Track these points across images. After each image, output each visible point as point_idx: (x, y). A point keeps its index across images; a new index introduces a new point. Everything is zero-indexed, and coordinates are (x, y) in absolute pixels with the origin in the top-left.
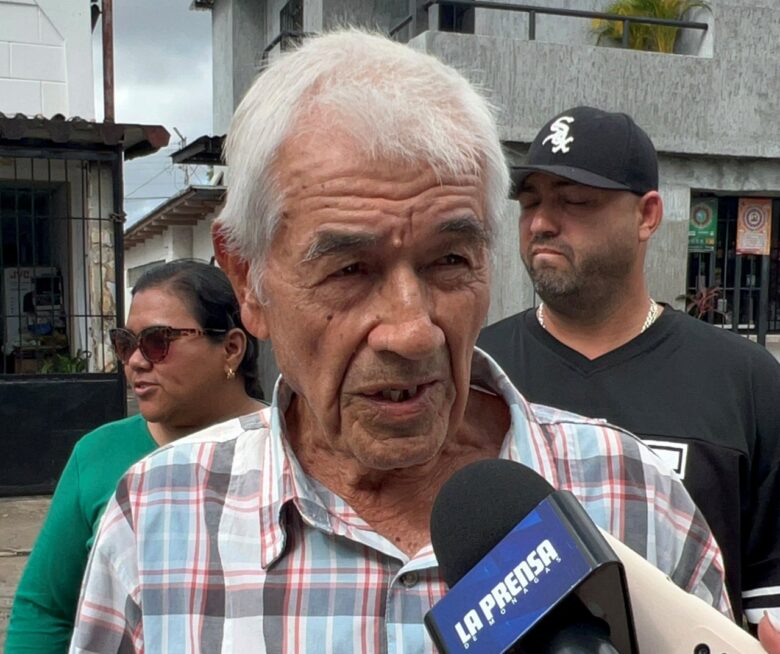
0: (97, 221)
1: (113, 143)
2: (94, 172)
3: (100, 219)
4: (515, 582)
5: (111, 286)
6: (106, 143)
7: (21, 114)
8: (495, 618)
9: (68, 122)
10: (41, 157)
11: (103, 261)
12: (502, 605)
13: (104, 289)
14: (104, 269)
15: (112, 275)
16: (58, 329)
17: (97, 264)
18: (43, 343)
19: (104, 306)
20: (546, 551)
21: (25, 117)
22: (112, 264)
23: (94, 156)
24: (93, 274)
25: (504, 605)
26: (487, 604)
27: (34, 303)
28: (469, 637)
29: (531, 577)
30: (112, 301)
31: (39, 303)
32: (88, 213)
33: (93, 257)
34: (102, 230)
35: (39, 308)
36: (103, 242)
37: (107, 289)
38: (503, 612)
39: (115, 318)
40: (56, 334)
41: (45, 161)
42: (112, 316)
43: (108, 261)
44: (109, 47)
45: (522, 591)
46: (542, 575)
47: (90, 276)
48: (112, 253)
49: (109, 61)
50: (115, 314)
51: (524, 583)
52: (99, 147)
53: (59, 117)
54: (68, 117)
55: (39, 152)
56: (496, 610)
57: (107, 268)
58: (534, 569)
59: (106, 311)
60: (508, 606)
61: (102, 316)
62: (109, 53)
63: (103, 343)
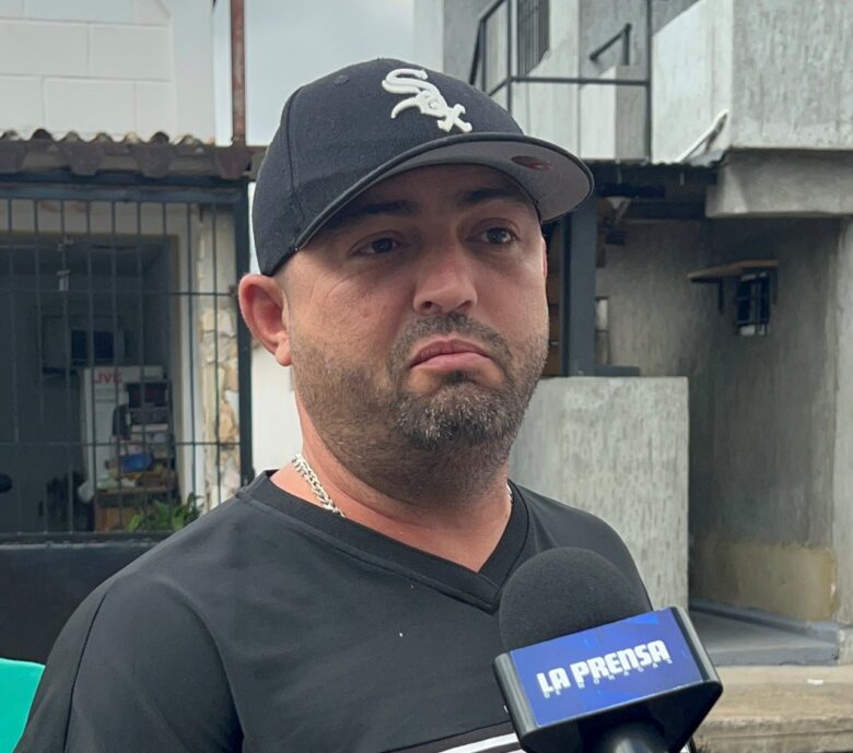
0: (211, 298)
1: (235, 176)
2: (208, 220)
3: (215, 294)
4: (617, 662)
5: (232, 398)
6: (225, 176)
7: (103, 134)
8: (585, 683)
9: (171, 145)
10: (126, 200)
11: (220, 360)
12: (596, 676)
13: (221, 402)
14: (221, 371)
15: (234, 382)
16: (163, 462)
17: (210, 363)
18: (139, 483)
19: (221, 429)
20: (658, 650)
21: (109, 138)
22: (233, 364)
23: (208, 197)
24: (205, 379)
25: (599, 676)
26: (580, 669)
27: (129, 422)
28: (551, 689)
29: (635, 664)
30: (233, 421)
31: (134, 422)
32: (197, 285)
33: (206, 352)
34: (219, 310)
35: (136, 429)
36: (220, 329)
37: (226, 402)
38: (597, 682)
39: (238, 447)
40: (159, 468)
41: (133, 205)
42: (234, 444)
43: (228, 358)
44: (238, 23)
45: (622, 673)
46: (648, 668)
47: (201, 383)
48: (234, 349)
49: (239, 45)
50: (237, 439)
51: (627, 667)
52: (215, 182)
53: (161, 137)
54: (175, 138)
55: (122, 193)
56: (588, 678)
57: (227, 370)
58: (640, 660)
59: (224, 436)
60: (603, 680)
61: (218, 443)
62: (238, 33)
63: (219, 484)
